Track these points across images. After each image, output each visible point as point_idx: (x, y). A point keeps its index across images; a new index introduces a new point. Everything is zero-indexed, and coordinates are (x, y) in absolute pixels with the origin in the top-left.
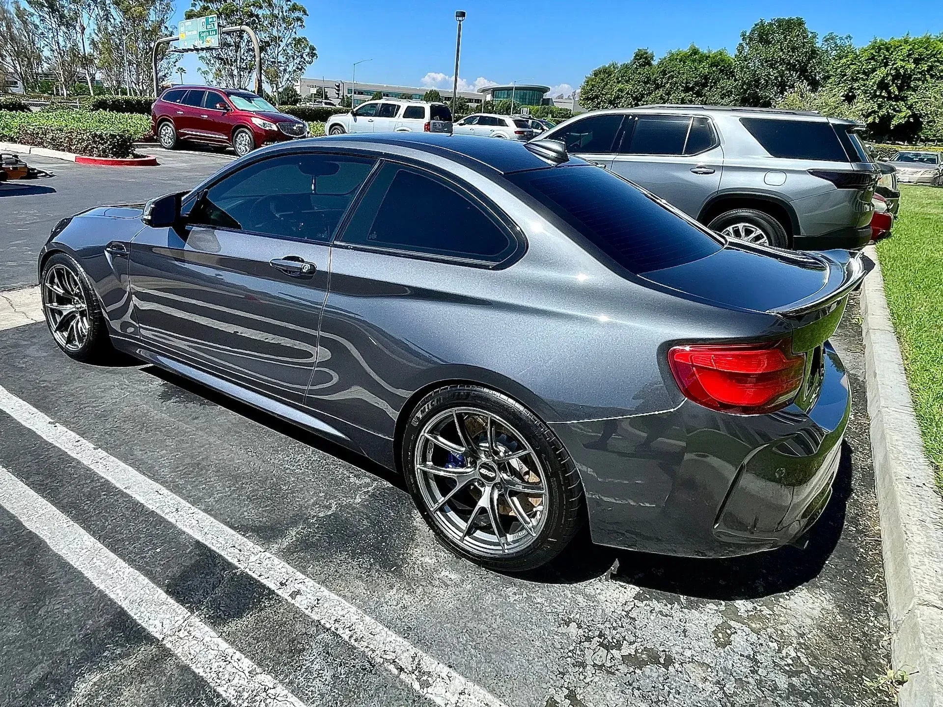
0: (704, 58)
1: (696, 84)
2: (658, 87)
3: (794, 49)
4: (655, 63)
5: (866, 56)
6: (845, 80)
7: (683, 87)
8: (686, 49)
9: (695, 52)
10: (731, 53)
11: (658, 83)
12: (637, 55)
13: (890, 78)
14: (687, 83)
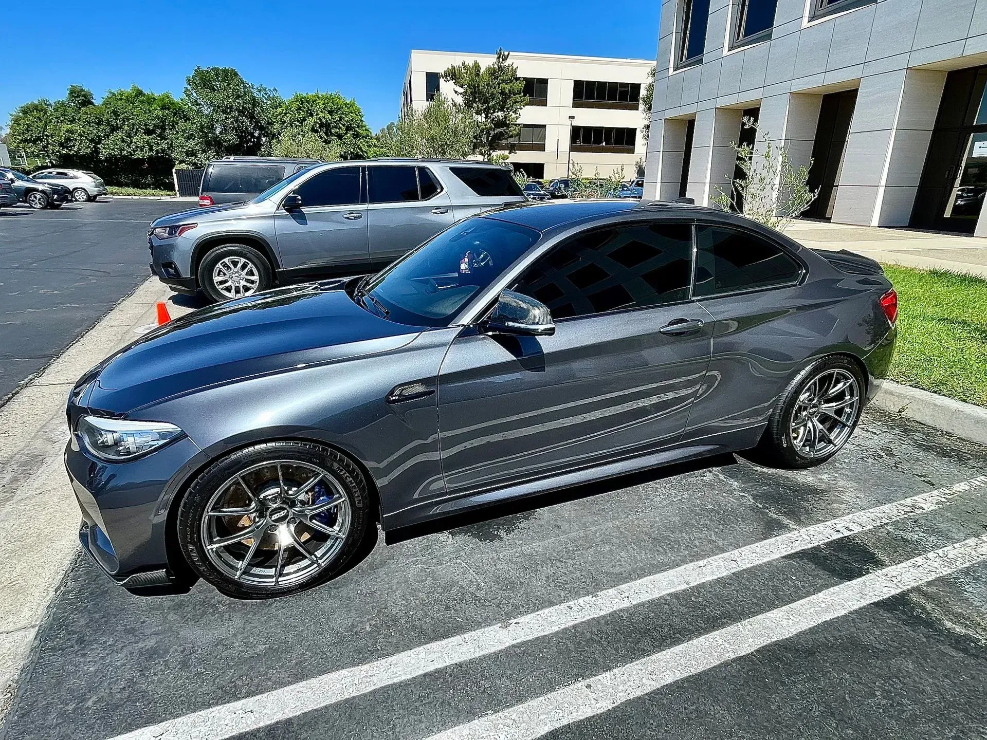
0: (150, 100)
1: (156, 126)
2: (114, 129)
3: (238, 97)
4: (98, 101)
5: (294, 107)
6: (286, 126)
7: (143, 129)
8: (128, 90)
9: (140, 93)
10: (178, 96)
11: (112, 125)
12: (71, 93)
13: (318, 126)
14: (146, 125)
